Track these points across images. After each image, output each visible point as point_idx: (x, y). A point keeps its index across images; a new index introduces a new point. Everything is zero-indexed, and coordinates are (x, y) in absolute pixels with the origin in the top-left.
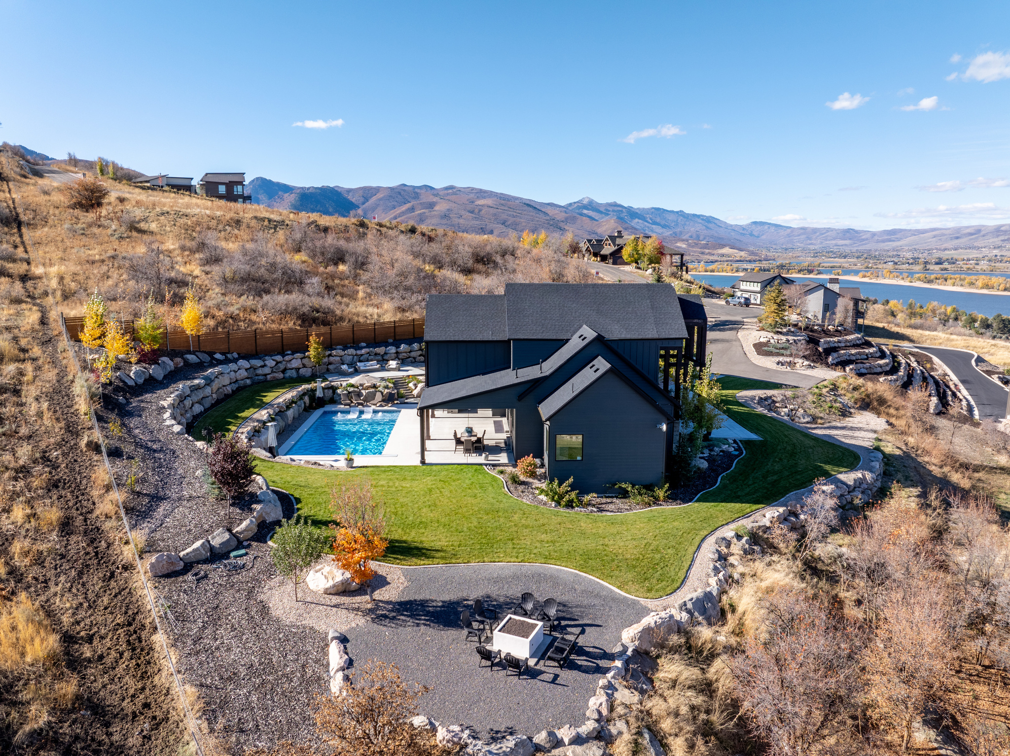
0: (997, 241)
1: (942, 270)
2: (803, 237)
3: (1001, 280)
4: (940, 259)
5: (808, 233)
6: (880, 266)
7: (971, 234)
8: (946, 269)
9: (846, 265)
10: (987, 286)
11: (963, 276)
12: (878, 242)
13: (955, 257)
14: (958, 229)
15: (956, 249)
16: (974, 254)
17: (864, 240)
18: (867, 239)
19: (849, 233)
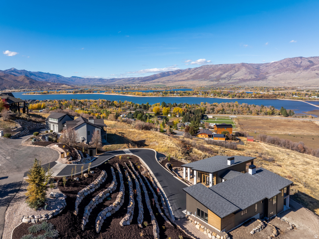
2: (88, 81)
3: (141, 93)
4: (126, 87)
5: (89, 80)
6: (110, 89)
7: (132, 80)
8: (127, 90)
9: (101, 89)
10: (138, 95)
11: (132, 92)
12: (109, 82)
13: (129, 86)
14: (129, 78)
15: (129, 84)
16: (134, 85)
17: (105, 82)
18: (106, 81)
19: (101, 80)
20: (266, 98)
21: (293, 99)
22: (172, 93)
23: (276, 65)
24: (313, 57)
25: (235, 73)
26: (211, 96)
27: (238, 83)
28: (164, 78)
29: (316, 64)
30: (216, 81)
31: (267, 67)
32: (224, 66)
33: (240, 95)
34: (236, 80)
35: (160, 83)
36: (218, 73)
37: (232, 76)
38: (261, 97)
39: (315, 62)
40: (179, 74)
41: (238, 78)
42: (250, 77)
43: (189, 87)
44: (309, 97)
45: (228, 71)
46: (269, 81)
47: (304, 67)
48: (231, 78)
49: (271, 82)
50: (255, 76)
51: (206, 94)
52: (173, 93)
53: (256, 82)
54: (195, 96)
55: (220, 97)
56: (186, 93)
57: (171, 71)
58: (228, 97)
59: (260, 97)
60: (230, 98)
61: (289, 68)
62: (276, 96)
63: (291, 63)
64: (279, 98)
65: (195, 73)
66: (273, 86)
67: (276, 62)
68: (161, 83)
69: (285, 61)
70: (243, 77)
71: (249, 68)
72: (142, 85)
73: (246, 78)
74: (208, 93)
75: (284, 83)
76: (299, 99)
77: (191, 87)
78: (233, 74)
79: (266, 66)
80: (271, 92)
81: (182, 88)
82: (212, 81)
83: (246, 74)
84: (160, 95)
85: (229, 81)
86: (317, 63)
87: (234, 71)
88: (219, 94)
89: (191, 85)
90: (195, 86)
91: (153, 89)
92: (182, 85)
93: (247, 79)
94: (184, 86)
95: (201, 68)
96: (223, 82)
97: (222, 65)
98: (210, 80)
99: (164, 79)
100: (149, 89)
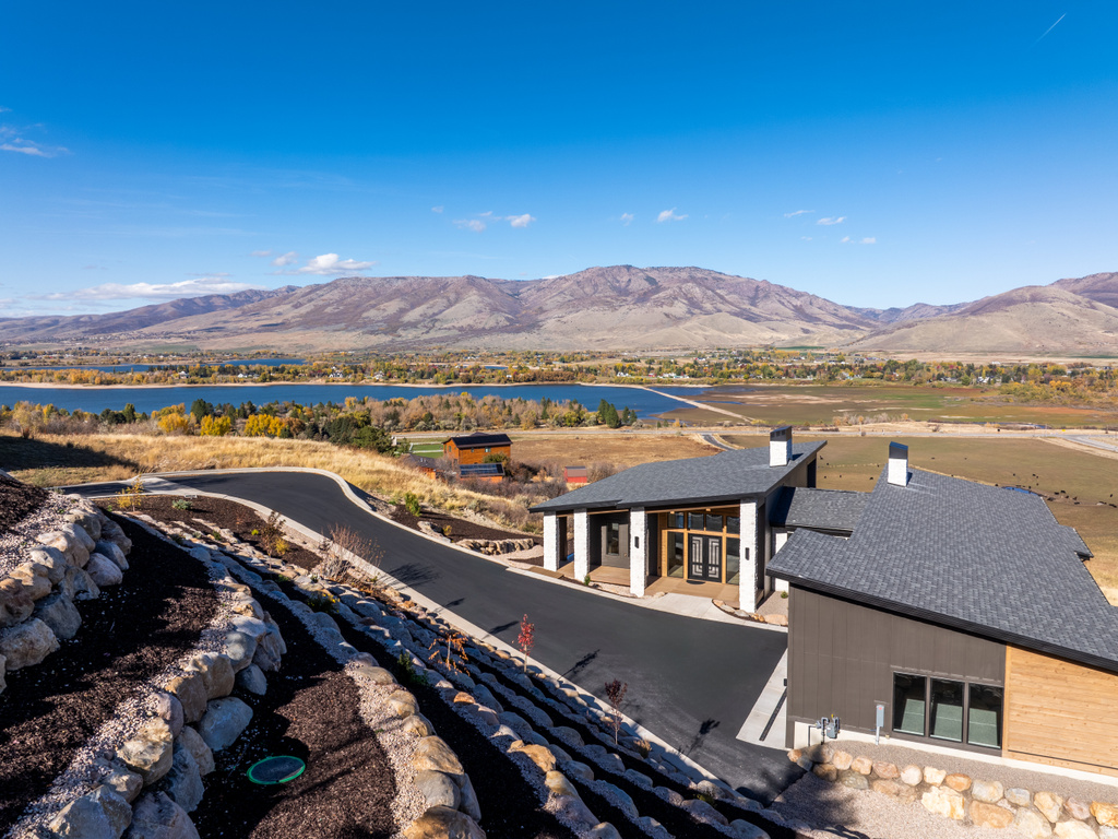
0: (78, 332)
1: (22, 365)
3: (95, 373)
4: (16, 353)
7: (48, 325)
8: (26, 364)
10: (80, 380)
11: (50, 371)
13: (34, 350)
14: (33, 320)
15: (33, 342)
16: (55, 347)
20: (546, 383)
21: (618, 382)
22: (229, 373)
23: (564, 286)
24: (658, 269)
25: (447, 308)
26: (376, 379)
27: (458, 341)
28: (190, 319)
29: (665, 289)
30: (386, 333)
31: (541, 293)
32: (411, 284)
33: (471, 373)
34: (449, 329)
35: (174, 340)
36: (392, 307)
37: (437, 317)
38: (533, 380)
39: (662, 282)
40: (250, 306)
41: (457, 325)
42: (491, 323)
43: (290, 352)
44: (656, 375)
45: (426, 299)
46: (546, 335)
47: (637, 296)
48: (436, 324)
49: (553, 336)
50: (507, 319)
51: (356, 372)
52: (235, 371)
53: (511, 336)
54: (320, 381)
55: (406, 381)
56: (283, 370)
57: (219, 296)
58: (431, 380)
59: (529, 380)
60: (441, 385)
61: (599, 298)
62: (572, 376)
63: (603, 281)
64: (581, 380)
65: (313, 302)
66: (558, 350)
67: (565, 279)
68: (181, 340)
69: (588, 275)
70: (471, 322)
71: (489, 294)
72: (96, 346)
73: (481, 326)
74: (363, 372)
75: (586, 339)
76: (634, 383)
77: (299, 354)
78: (441, 312)
79: (539, 290)
80: (557, 366)
81: (264, 358)
82: (372, 333)
83: (480, 312)
84: (180, 382)
85: (427, 332)
86: (665, 285)
87: (445, 300)
88: (402, 372)
89: (301, 347)
90: (312, 351)
91: (146, 362)
92: (262, 347)
93: (484, 329)
94: (274, 350)
95: (333, 285)
96: (410, 336)
97: (404, 278)
98: (365, 330)
99: (192, 324)
100: (127, 360)
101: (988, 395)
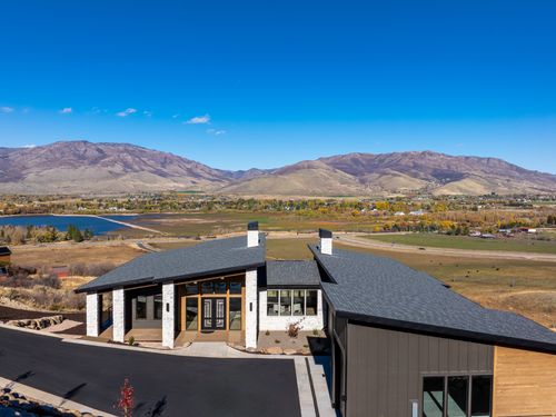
20: (28, 215)
21: (80, 213)
23: (41, 152)
24: (104, 144)
29: (109, 156)
31: (25, 156)
38: (19, 213)
39: (107, 152)
44: (105, 209)
46: (28, 184)
47: (91, 160)
49: (33, 185)
59: (16, 213)
61: (65, 160)
62: (47, 210)
63: (68, 150)
64: (53, 212)
66: (36, 193)
67: (41, 148)
69: (57, 146)
75: (56, 187)
76: (90, 214)
79: (23, 154)
80: (36, 203)
101: (290, 216)
